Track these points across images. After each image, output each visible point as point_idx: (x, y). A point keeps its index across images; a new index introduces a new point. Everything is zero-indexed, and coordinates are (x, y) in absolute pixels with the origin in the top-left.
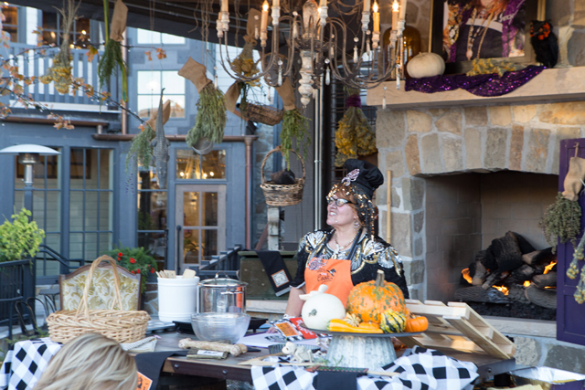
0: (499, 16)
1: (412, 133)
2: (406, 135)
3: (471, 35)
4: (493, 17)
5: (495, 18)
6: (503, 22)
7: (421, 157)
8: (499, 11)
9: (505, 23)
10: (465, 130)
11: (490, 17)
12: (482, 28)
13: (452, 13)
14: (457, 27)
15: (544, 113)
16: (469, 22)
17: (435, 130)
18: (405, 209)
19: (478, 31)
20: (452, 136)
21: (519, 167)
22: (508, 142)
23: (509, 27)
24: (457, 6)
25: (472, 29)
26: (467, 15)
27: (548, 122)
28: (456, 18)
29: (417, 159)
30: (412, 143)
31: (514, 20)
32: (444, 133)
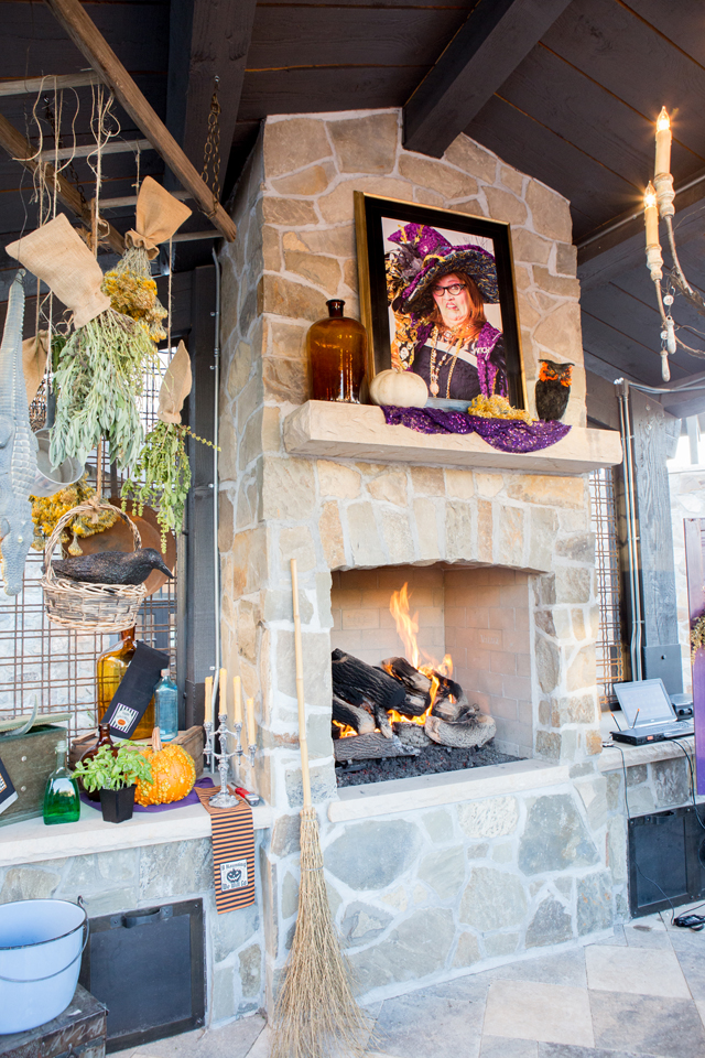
0: (470, 345)
1: (328, 498)
2: (319, 501)
3: (433, 361)
4: (463, 345)
5: (466, 347)
6: (476, 355)
7: (345, 538)
8: (469, 339)
9: (480, 357)
10: (414, 501)
11: (459, 343)
12: (449, 356)
13: (401, 325)
14: (410, 345)
15: (512, 486)
16: (429, 343)
17: (366, 497)
18: (322, 626)
19: (444, 358)
20: (394, 508)
21: (491, 557)
22: (475, 521)
23: (486, 362)
24: (408, 316)
25: (434, 354)
26: (424, 333)
27: (518, 499)
28: (408, 333)
29: (339, 541)
30: (330, 513)
31: (491, 354)
32: (380, 503)
